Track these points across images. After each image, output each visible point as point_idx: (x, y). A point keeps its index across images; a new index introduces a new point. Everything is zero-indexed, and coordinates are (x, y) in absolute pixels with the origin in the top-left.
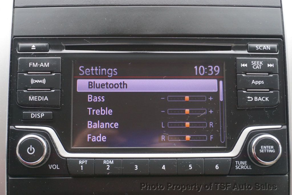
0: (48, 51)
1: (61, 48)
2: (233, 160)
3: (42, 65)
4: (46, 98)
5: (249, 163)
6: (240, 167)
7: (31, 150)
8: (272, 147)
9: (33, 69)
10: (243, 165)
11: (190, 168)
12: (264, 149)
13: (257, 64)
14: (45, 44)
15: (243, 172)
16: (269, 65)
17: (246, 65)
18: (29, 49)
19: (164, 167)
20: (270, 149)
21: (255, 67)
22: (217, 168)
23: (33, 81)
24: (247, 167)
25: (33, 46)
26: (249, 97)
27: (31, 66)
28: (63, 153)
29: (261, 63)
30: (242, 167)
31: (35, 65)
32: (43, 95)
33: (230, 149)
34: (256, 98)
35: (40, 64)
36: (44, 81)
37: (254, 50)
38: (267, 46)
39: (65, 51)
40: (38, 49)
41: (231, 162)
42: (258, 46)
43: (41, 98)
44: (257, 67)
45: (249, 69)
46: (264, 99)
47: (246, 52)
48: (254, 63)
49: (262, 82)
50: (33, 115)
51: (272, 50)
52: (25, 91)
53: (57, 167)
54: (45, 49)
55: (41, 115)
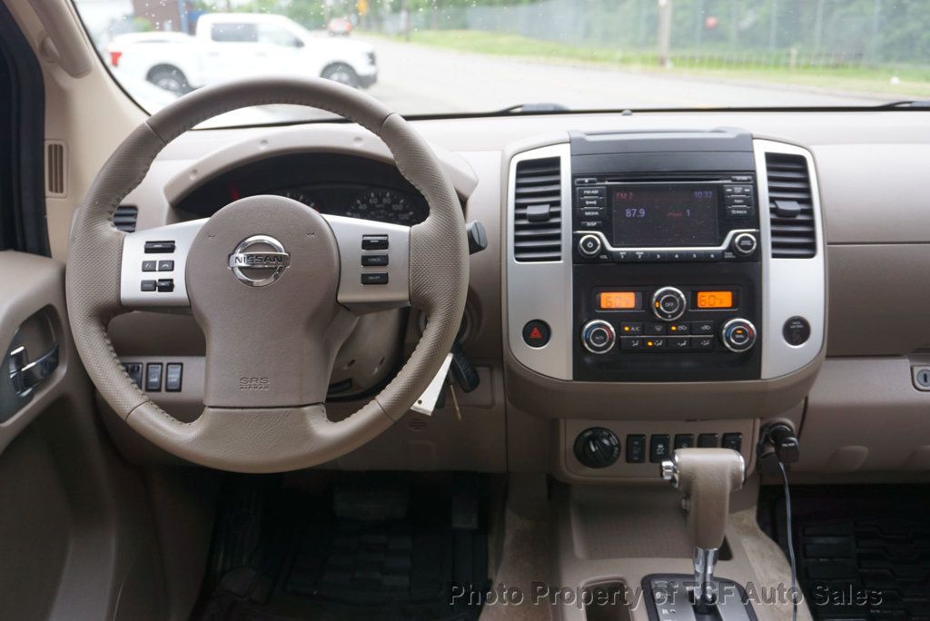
0: (597, 183)
1: (604, 181)
2: (723, 252)
3: (593, 192)
4: (597, 213)
5: (734, 254)
6: (728, 257)
7: (590, 245)
9: (587, 195)
10: (729, 255)
11: (694, 256)
12: (744, 243)
13: (738, 189)
14: (594, 179)
15: (729, 260)
16: (746, 190)
17: (730, 190)
18: (583, 182)
20: (748, 243)
22: (713, 257)
23: (587, 203)
24: (733, 256)
25: (586, 180)
26: (733, 211)
27: (586, 193)
28: (610, 248)
29: (741, 188)
31: (588, 192)
32: (595, 211)
33: (720, 245)
34: (738, 211)
36: (595, 202)
37: (735, 180)
38: (745, 178)
39: (607, 183)
40: (590, 182)
42: (738, 178)
43: (593, 213)
44: (738, 191)
45: (733, 193)
46: (744, 212)
47: (730, 182)
48: (736, 189)
49: (742, 201)
50: (589, 224)
51: (749, 180)
52: (582, 209)
53: (605, 257)
54: (594, 182)
55: (594, 224)
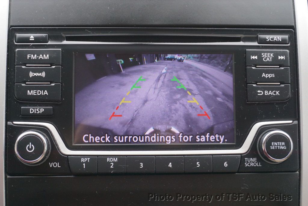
0: (48, 42)
1: (62, 39)
2: (243, 157)
3: (41, 57)
4: (46, 93)
5: (259, 160)
6: (249, 164)
7: (30, 148)
8: (283, 143)
9: (31, 61)
10: (252, 162)
11: (198, 165)
12: (275, 145)
13: (268, 56)
14: (44, 35)
15: (252, 170)
16: (279, 58)
17: (256, 57)
18: (27, 40)
19: (170, 165)
20: (281, 146)
21: (265, 59)
22: (226, 165)
23: (31, 74)
24: (257, 164)
25: (32, 37)
26: (259, 91)
27: (30, 58)
28: (64, 150)
29: (272, 55)
30: (252, 164)
31: (34, 57)
33: (239, 145)
34: (266, 92)
35: (39, 56)
36: (43, 74)
37: (264, 41)
38: (278, 38)
39: (65, 42)
40: (37, 40)
41: (240, 159)
42: (269, 37)
43: (40, 93)
44: (268, 59)
45: (260, 62)
46: (275, 93)
47: (256, 44)
48: (264, 55)
49: (273, 75)
50: (33, 110)
51: (284, 41)
52: (23, 85)
53: (58, 165)
54: (45, 40)
55: (41, 110)
